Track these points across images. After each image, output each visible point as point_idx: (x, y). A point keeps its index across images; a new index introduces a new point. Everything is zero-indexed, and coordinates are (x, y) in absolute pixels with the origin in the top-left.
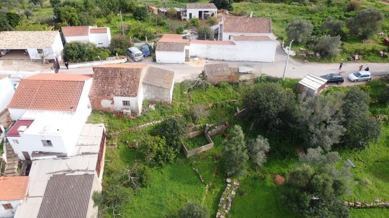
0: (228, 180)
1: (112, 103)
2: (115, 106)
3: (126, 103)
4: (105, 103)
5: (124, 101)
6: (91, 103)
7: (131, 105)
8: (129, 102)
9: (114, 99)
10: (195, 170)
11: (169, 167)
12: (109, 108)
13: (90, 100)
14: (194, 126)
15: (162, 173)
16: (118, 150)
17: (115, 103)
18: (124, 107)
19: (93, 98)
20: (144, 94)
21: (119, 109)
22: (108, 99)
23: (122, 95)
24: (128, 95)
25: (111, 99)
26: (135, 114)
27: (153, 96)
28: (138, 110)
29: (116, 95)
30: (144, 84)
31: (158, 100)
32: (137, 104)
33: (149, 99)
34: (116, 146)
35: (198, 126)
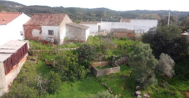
0: (138, 92)
1: (40, 33)
2: (43, 35)
3: (51, 32)
4: (35, 33)
5: (49, 31)
6: (25, 32)
7: (54, 34)
8: (53, 31)
9: (42, 29)
10: (104, 85)
11: (79, 82)
12: (38, 37)
13: (25, 29)
14: (103, 56)
15: (72, 85)
16: (37, 65)
17: (42, 32)
18: (49, 36)
19: (26, 28)
20: (66, 34)
21: (45, 38)
22: (37, 29)
23: (48, 25)
24: (53, 25)
25: (40, 29)
26: (56, 42)
27: (73, 36)
28: (59, 39)
29: (44, 25)
30: (67, 25)
31: (77, 39)
32: (59, 33)
33: (69, 38)
34: (36, 62)
35: (106, 56)
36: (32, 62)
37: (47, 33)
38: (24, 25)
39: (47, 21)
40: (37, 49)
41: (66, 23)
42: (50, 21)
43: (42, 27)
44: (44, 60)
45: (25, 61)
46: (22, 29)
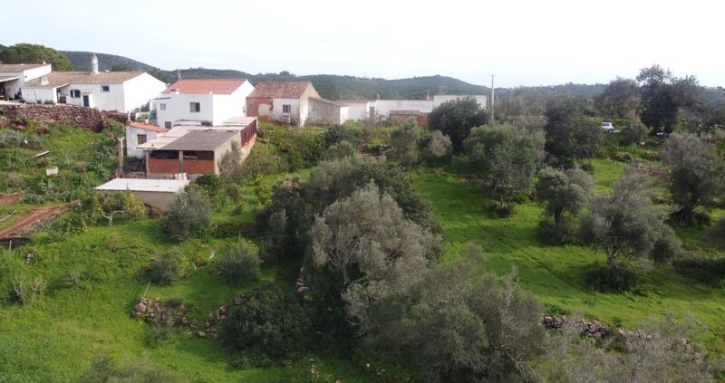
1: (270, 109)
2: (274, 113)
3: (286, 109)
4: (263, 109)
5: (284, 106)
6: (248, 109)
7: (292, 111)
8: (290, 106)
9: (273, 103)
12: (267, 115)
17: (274, 108)
18: (284, 114)
19: (250, 102)
20: (309, 114)
21: (277, 118)
22: (267, 103)
23: (283, 97)
24: (290, 97)
25: (271, 104)
26: (294, 123)
27: (320, 117)
28: (299, 119)
29: (277, 97)
30: (311, 99)
31: (326, 123)
32: (298, 110)
33: (314, 120)
34: (267, 146)
35: (370, 146)
36: (263, 145)
37: (281, 108)
38: (247, 98)
39: (280, 92)
40: (268, 129)
41: (309, 96)
42: (285, 93)
43: (275, 100)
44: (278, 145)
45: (253, 143)
46: (243, 103)
